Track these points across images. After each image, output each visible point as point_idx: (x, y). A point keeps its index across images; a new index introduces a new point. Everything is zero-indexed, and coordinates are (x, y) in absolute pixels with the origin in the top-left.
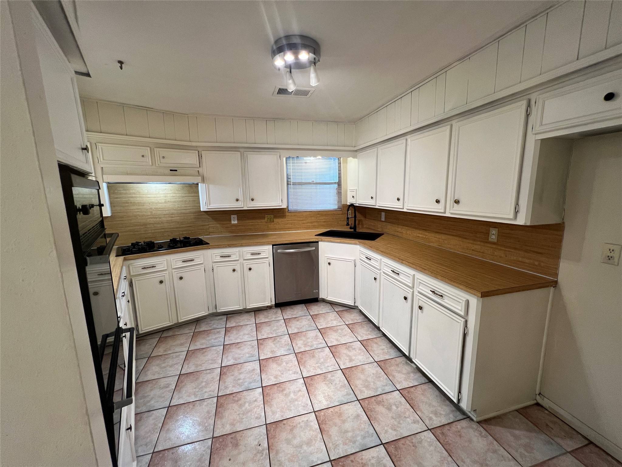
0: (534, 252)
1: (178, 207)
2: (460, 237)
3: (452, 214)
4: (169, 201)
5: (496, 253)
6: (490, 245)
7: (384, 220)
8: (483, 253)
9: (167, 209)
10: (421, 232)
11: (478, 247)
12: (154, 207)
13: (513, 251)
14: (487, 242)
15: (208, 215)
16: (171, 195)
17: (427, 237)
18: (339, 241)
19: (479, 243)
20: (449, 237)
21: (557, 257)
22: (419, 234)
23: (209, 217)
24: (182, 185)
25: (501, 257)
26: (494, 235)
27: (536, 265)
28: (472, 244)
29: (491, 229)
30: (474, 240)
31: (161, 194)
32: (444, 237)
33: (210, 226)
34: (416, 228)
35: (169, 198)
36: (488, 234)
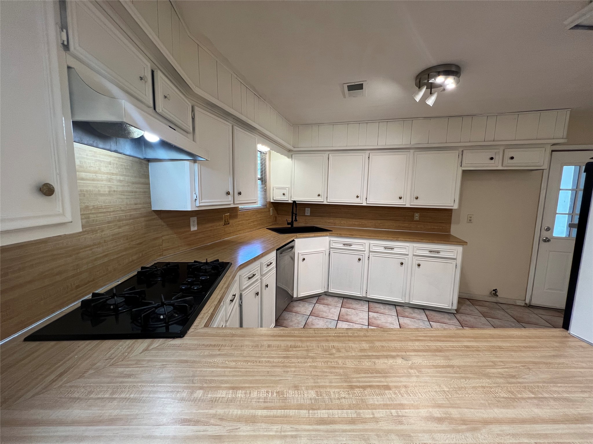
0: (439, 222)
1: (127, 204)
2: (393, 220)
3: (411, 205)
4: (114, 191)
5: (418, 227)
6: (415, 223)
7: (309, 214)
8: (410, 227)
9: (112, 209)
10: (356, 220)
11: (406, 225)
12: (92, 204)
13: (429, 224)
14: (412, 221)
15: (162, 219)
16: (118, 178)
17: (363, 223)
18: (313, 235)
19: (407, 222)
20: (384, 221)
21: (450, 223)
22: (355, 222)
23: (163, 224)
24: (131, 158)
25: (421, 228)
26: (417, 216)
27: (440, 229)
28: (402, 223)
29: (415, 213)
30: (404, 221)
31: (104, 173)
32: (379, 222)
33: (163, 238)
34: (351, 218)
35: (115, 183)
36: (413, 216)
